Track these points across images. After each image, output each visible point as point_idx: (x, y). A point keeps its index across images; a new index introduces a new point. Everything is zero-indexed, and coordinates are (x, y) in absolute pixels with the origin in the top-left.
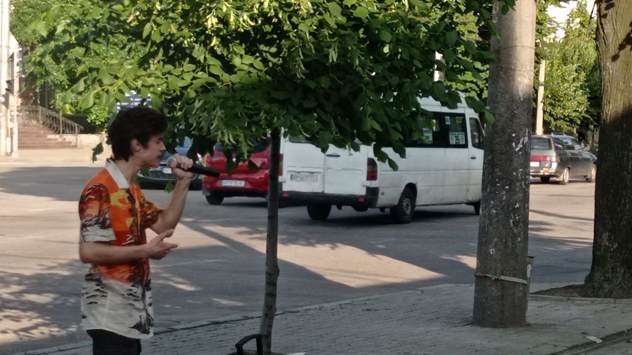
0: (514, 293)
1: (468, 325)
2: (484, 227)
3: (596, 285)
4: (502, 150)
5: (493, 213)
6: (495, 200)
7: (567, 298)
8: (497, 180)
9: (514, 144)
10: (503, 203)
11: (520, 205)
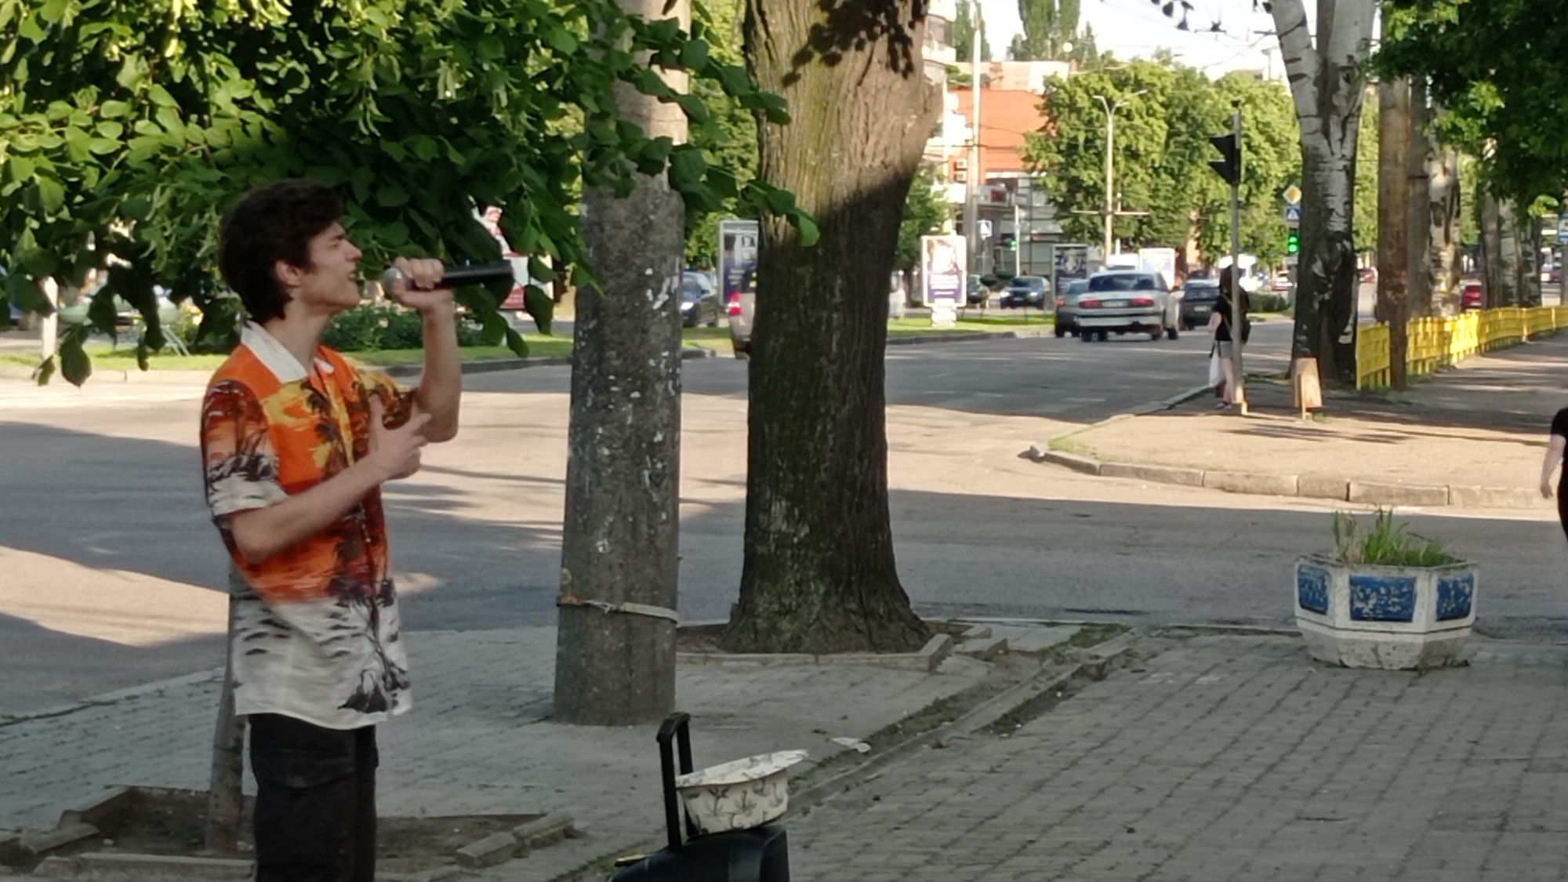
0: (653, 644)
1: (541, 720)
2: (581, 489)
3: (761, 623)
4: (624, 307)
5: (603, 455)
6: (608, 426)
7: (702, 655)
8: (612, 377)
9: (649, 293)
10: (628, 433)
11: (665, 437)
